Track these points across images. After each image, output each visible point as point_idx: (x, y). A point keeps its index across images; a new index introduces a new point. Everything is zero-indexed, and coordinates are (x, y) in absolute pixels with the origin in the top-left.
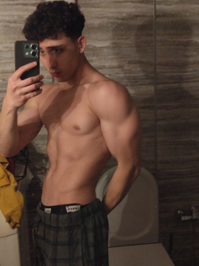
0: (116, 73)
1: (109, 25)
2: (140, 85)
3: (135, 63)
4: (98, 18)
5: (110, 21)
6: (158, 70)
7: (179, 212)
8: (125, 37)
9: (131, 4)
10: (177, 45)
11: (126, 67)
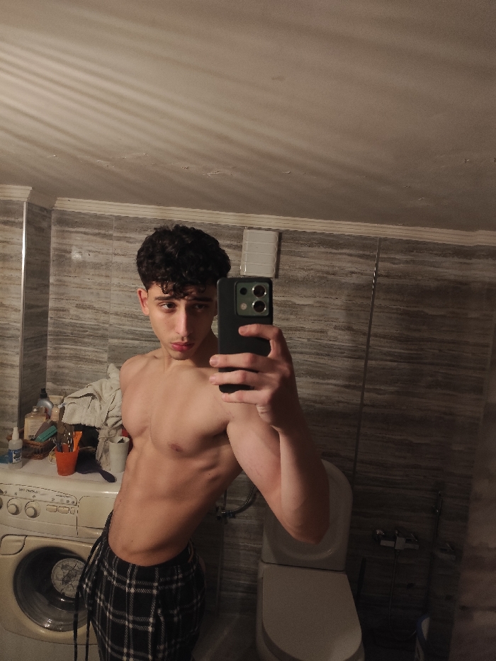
0: (317, 339)
1: (316, 280)
2: (345, 357)
3: (342, 330)
4: (303, 269)
5: (318, 275)
6: (371, 342)
7: (378, 532)
8: (334, 297)
9: (347, 257)
10: (401, 314)
11: (331, 333)
